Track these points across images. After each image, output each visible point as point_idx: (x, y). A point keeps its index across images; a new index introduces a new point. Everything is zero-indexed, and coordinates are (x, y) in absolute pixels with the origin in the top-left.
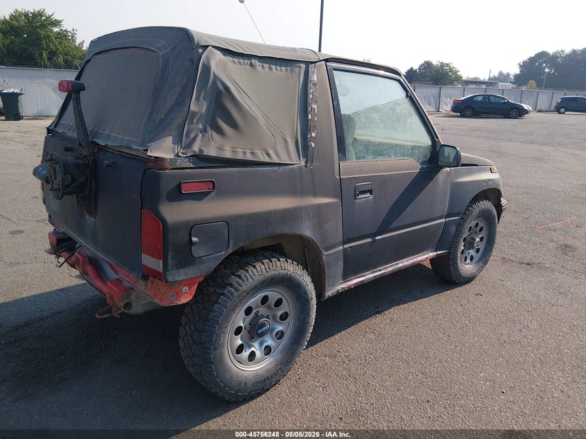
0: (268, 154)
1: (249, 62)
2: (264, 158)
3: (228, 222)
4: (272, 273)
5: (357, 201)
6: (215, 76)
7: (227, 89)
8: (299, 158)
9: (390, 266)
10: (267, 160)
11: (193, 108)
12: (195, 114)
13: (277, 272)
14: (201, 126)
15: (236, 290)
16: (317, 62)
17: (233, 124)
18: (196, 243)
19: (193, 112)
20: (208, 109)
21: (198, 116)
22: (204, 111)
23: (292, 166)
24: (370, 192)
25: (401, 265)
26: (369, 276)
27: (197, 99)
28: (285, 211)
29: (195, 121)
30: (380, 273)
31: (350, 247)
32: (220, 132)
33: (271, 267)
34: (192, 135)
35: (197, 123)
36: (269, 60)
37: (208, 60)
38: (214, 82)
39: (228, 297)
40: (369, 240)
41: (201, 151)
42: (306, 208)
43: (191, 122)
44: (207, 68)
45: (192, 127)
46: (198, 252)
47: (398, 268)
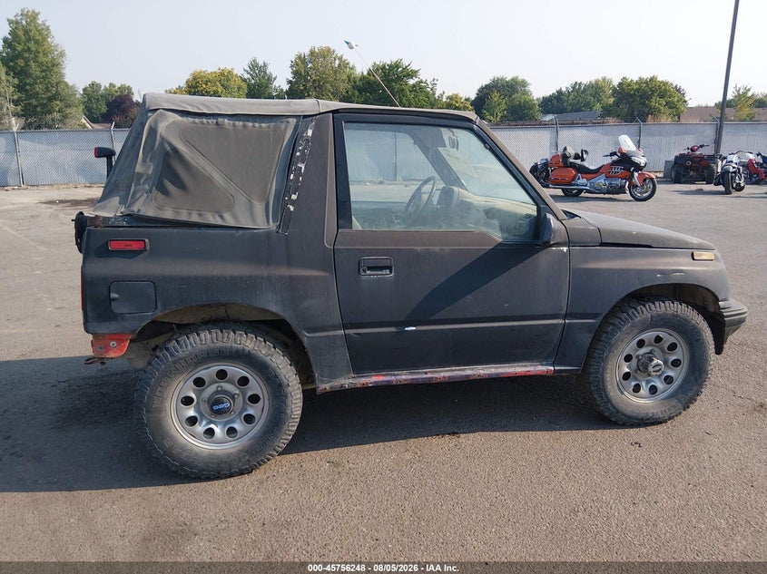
0: (222, 217)
1: (215, 121)
2: (215, 220)
3: (155, 282)
4: (220, 344)
5: (363, 278)
6: (163, 138)
7: (175, 150)
8: (268, 222)
9: (447, 371)
10: (220, 222)
11: (138, 169)
12: (140, 175)
13: (229, 345)
14: (147, 187)
15: (172, 355)
16: (316, 115)
17: (181, 185)
18: (115, 299)
19: (138, 173)
20: (155, 170)
21: (145, 177)
22: (150, 172)
23: (255, 231)
24: (390, 268)
25: (469, 372)
26: (404, 376)
27: (144, 161)
28: (234, 278)
29: (142, 181)
30: (425, 376)
31: (358, 334)
32: (165, 192)
33: (220, 338)
34: (138, 196)
35: (144, 184)
36: (244, 117)
37: (156, 123)
38: (161, 143)
39: (162, 361)
40: (393, 329)
41: (139, 211)
42: (269, 278)
43: (138, 184)
44: (153, 131)
45: (138, 187)
46: (118, 308)
47: (461, 376)
